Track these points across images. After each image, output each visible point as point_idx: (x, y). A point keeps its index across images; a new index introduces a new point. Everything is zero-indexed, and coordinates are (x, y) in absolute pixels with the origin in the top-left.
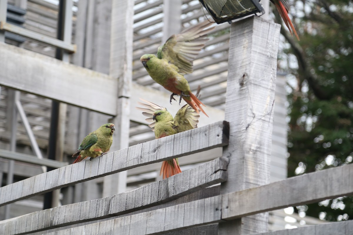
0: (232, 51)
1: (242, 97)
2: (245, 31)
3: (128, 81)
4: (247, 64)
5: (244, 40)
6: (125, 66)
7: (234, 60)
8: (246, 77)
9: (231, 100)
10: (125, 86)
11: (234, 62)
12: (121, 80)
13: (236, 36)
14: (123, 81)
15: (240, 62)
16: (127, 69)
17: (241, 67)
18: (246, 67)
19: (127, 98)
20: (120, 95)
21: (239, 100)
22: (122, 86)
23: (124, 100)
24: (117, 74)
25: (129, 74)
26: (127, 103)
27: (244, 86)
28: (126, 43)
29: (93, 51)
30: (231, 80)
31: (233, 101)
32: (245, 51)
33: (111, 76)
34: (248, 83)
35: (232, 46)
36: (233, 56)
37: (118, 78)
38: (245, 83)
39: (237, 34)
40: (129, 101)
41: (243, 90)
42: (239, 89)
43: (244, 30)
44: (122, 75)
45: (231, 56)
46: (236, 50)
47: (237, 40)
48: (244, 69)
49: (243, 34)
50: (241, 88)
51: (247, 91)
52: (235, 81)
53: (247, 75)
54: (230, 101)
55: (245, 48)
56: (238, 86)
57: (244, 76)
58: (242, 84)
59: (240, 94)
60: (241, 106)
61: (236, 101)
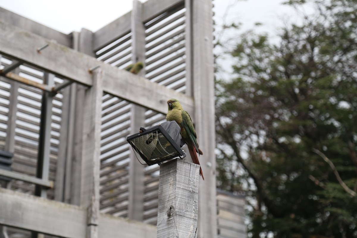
0: (161, 188)
1: (170, 226)
2: (171, 172)
3: (96, 211)
4: (173, 199)
5: (170, 178)
6: (93, 198)
7: (163, 195)
8: (172, 209)
9: (162, 229)
10: (94, 215)
11: (163, 197)
12: (90, 210)
13: (164, 175)
14: (92, 211)
15: (168, 197)
16: (95, 200)
17: (168, 200)
18: (172, 201)
19: (95, 225)
20: (89, 223)
21: (167, 229)
22: (91, 215)
23: (92, 227)
24: (86, 205)
25: (96, 204)
26: (95, 230)
27: (171, 217)
28: (94, 178)
29: (72, 185)
30: (161, 212)
31: (163, 230)
32: (171, 187)
33: (81, 207)
34: (174, 215)
35: (161, 184)
36: (162, 192)
37: (88, 209)
38: (171, 214)
39: (165, 174)
40: (97, 228)
41: (171, 221)
42: (167, 220)
43: (170, 170)
44: (91, 206)
45: (160, 192)
46: (164, 186)
47: (165, 178)
48: (171, 202)
49: (169, 173)
50: (168, 218)
51: (173, 221)
52: (164, 212)
53: (173, 208)
54: (160, 230)
55: (171, 185)
56: (166, 217)
57: (171, 208)
58: (169, 216)
59: (168, 224)
60: (169, 234)
61: (165, 230)
